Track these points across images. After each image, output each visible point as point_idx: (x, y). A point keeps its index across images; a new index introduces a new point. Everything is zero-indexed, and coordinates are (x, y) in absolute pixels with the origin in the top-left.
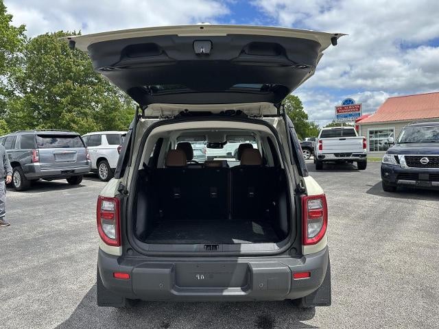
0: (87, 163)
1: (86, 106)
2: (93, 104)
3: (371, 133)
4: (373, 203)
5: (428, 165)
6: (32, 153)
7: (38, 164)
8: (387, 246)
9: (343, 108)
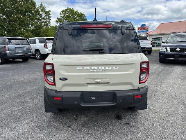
0: (31, 52)
1: (27, 26)
2: (30, 25)
3: (153, 39)
4: (156, 68)
5: (179, 51)
6: (5, 47)
7: (8, 52)
8: (164, 85)
9: (141, 28)
